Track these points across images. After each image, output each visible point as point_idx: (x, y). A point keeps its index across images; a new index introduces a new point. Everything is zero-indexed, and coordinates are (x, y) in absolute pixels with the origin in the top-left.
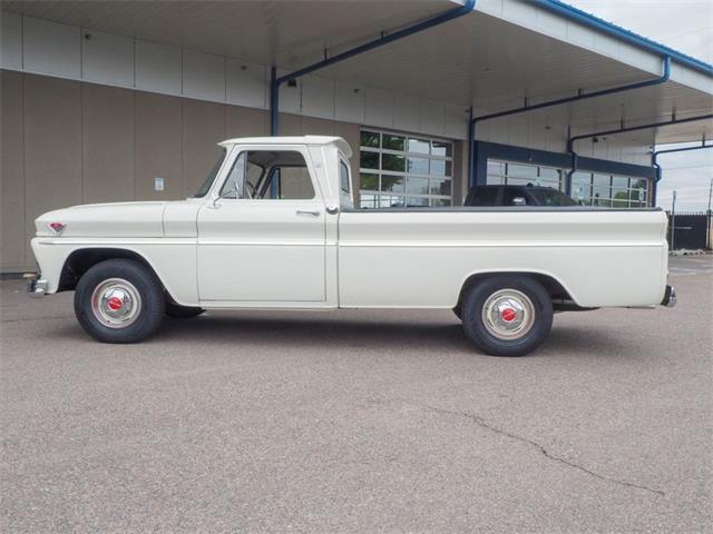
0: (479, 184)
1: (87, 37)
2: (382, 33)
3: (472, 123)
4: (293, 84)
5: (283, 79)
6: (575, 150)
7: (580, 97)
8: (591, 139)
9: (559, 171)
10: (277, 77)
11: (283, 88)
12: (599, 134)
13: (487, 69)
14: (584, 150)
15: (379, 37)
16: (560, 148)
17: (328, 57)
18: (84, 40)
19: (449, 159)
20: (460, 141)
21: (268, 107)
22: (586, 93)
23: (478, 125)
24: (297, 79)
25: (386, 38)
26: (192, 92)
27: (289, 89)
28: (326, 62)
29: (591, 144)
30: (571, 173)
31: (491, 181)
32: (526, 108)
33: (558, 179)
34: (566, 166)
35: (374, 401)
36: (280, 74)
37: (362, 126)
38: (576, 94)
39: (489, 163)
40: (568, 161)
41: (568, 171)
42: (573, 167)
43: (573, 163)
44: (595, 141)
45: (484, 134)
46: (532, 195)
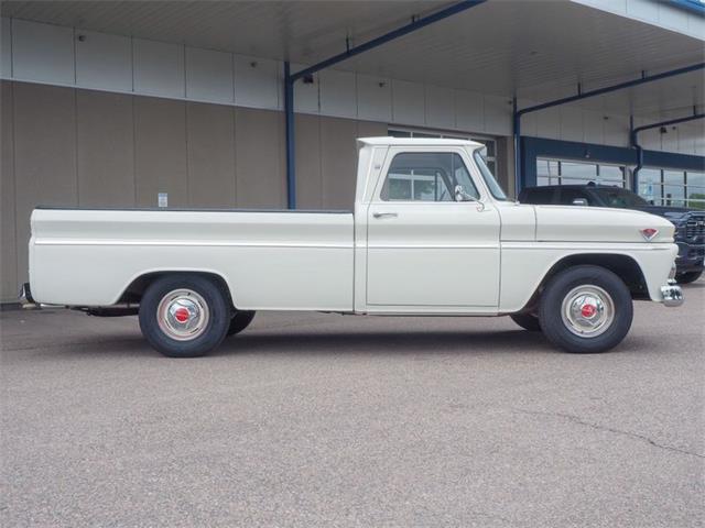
0: (528, 186)
1: (81, 38)
2: (413, 18)
3: (516, 117)
4: (309, 80)
5: (297, 76)
6: (639, 143)
7: (644, 80)
8: (658, 129)
9: (622, 169)
10: (291, 73)
11: (298, 85)
12: (667, 123)
13: (534, 53)
14: (650, 143)
15: (410, 22)
16: (621, 141)
17: (350, 48)
18: (77, 41)
19: (491, 159)
20: (503, 137)
21: (281, 108)
22: (650, 74)
23: (523, 119)
24: (314, 75)
25: (417, 23)
26: (196, 95)
27: (305, 85)
28: (349, 54)
29: (659, 135)
30: (637, 170)
31: (542, 182)
32: (581, 96)
33: (621, 178)
34: (630, 162)
35: (457, 406)
36: (294, 70)
37: (390, 125)
38: (640, 77)
39: (538, 162)
40: (632, 156)
41: (633, 168)
42: (639, 163)
43: (639, 158)
44: (663, 131)
45: (532, 128)
46: (594, 194)
